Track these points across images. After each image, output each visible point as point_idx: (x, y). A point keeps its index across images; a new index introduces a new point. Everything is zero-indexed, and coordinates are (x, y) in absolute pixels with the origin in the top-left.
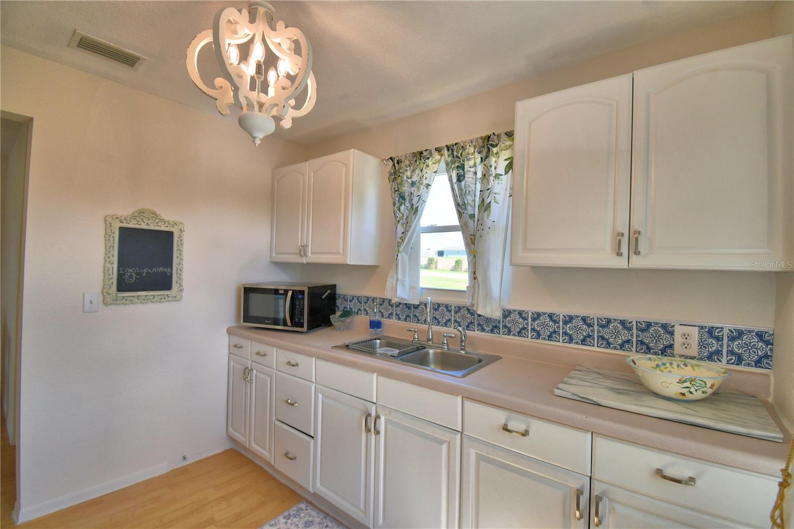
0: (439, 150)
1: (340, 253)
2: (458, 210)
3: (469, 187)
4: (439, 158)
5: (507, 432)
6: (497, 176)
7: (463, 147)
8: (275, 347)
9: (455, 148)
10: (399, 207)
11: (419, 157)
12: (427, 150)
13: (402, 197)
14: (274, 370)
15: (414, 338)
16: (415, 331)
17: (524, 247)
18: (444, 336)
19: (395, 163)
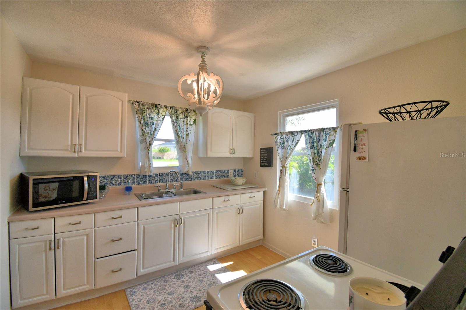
0: (166, 107)
1: (118, 151)
2: (178, 135)
3: (182, 126)
4: (166, 110)
5: (225, 202)
6: (191, 124)
7: (177, 109)
8: (93, 213)
9: (174, 108)
10: (145, 128)
11: (155, 106)
12: (159, 105)
13: (146, 124)
14: (93, 228)
15: (159, 190)
16: (159, 186)
17: (211, 151)
18: (174, 185)
19: (140, 105)
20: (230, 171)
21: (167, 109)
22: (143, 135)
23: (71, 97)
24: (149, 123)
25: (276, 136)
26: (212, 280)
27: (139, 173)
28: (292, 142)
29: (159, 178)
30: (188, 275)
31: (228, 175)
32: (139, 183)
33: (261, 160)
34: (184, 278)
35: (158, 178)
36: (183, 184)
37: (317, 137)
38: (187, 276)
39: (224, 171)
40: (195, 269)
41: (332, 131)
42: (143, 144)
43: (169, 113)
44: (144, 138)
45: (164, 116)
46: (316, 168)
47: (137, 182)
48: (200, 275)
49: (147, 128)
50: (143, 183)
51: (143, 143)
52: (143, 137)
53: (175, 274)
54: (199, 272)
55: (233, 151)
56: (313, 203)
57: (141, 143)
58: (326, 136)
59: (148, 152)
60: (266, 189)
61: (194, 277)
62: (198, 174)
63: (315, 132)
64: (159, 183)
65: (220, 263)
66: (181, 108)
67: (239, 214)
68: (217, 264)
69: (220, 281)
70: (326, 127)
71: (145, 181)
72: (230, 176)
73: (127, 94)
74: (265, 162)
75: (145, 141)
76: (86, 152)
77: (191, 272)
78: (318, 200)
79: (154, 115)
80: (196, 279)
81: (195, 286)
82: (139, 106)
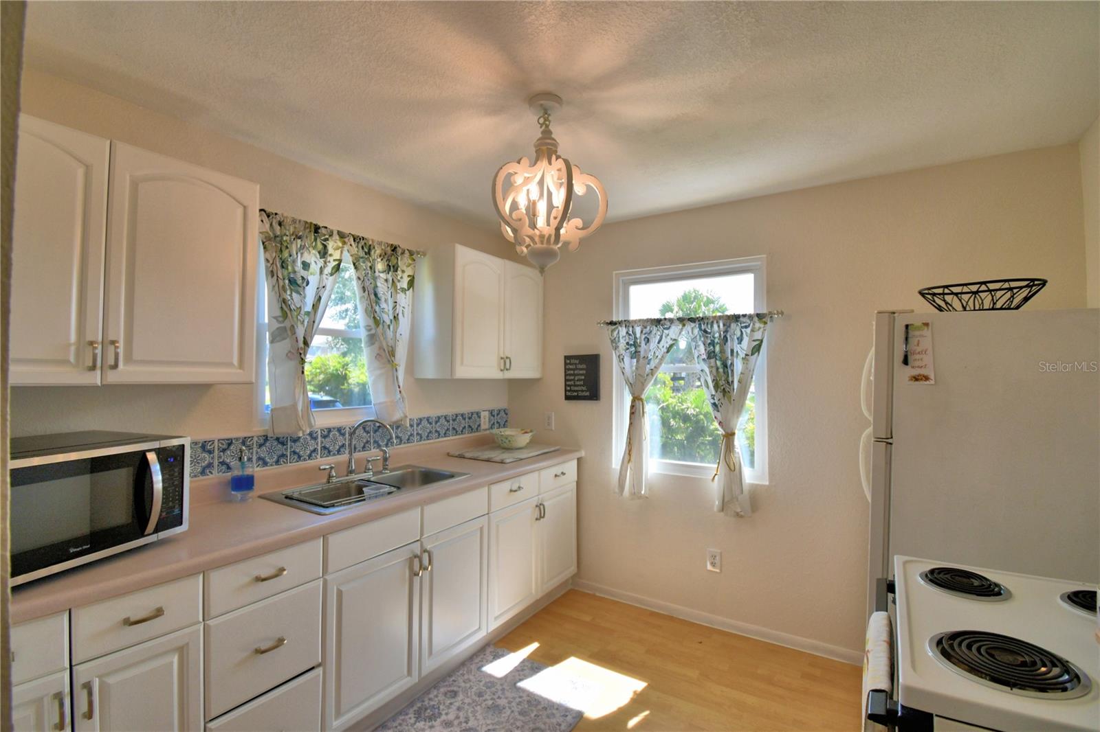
0: (342, 235)
1: (234, 365)
2: (374, 318)
3: (384, 294)
4: (340, 245)
5: (512, 493)
6: (403, 290)
7: (370, 245)
8: (199, 573)
9: (362, 242)
10: (291, 295)
11: (313, 230)
12: (326, 228)
13: (292, 282)
14: (200, 622)
15: (330, 477)
16: (332, 468)
17: (462, 363)
18: (369, 461)
19: (274, 224)
20: (483, 414)
21: (344, 243)
22: (285, 316)
23: (80, 172)
24: (300, 282)
25: (614, 327)
26: (520, 700)
27: (267, 431)
28: (659, 343)
29: (319, 444)
30: (451, 704)
31: (479, 426)
32: (265, 464)
33: (566, 385)
34: (444, 713)
35: (317, 444)
36: (389, 457)
37: (722, 333)
38: (449, 707)
39: (470, 415)
40: (455, 683)
41: (757, 321)
42: (284, 341)
43: (351, 256)
44: (287, 324)
45: (337, 263)
46: (722, 401)
47: (259, 459)
48: (480, 695)
49: (294, 294)
50: (277, 462)
51: (284, 339)
52: (283, 322)
53: (411, 711)
54: (471, 687)
55: (506, 362)
56: (716, 475)
57: (278, 339)
58: (741, 331)
59: (303, 368)
60: (582, 454)
61: (469, 704)
62: (415, 426)
63: (717, 322)
64: (319, 456)
65: (508, 654)
66: (380, 243)
67: (537, 519)
68: (503, 656)
69: (542, 697)
70: (741, 314)
71: (283, 456)
72: (483, 427)
73: (258, 186)
74: (579, 388)
75: (289, 332)
76: (132, 368)
77: (453, 694)
78: (730, 468)
79: (312, 257)
80: (479, 707)
81: (488, 725)
82: (271, 225)
